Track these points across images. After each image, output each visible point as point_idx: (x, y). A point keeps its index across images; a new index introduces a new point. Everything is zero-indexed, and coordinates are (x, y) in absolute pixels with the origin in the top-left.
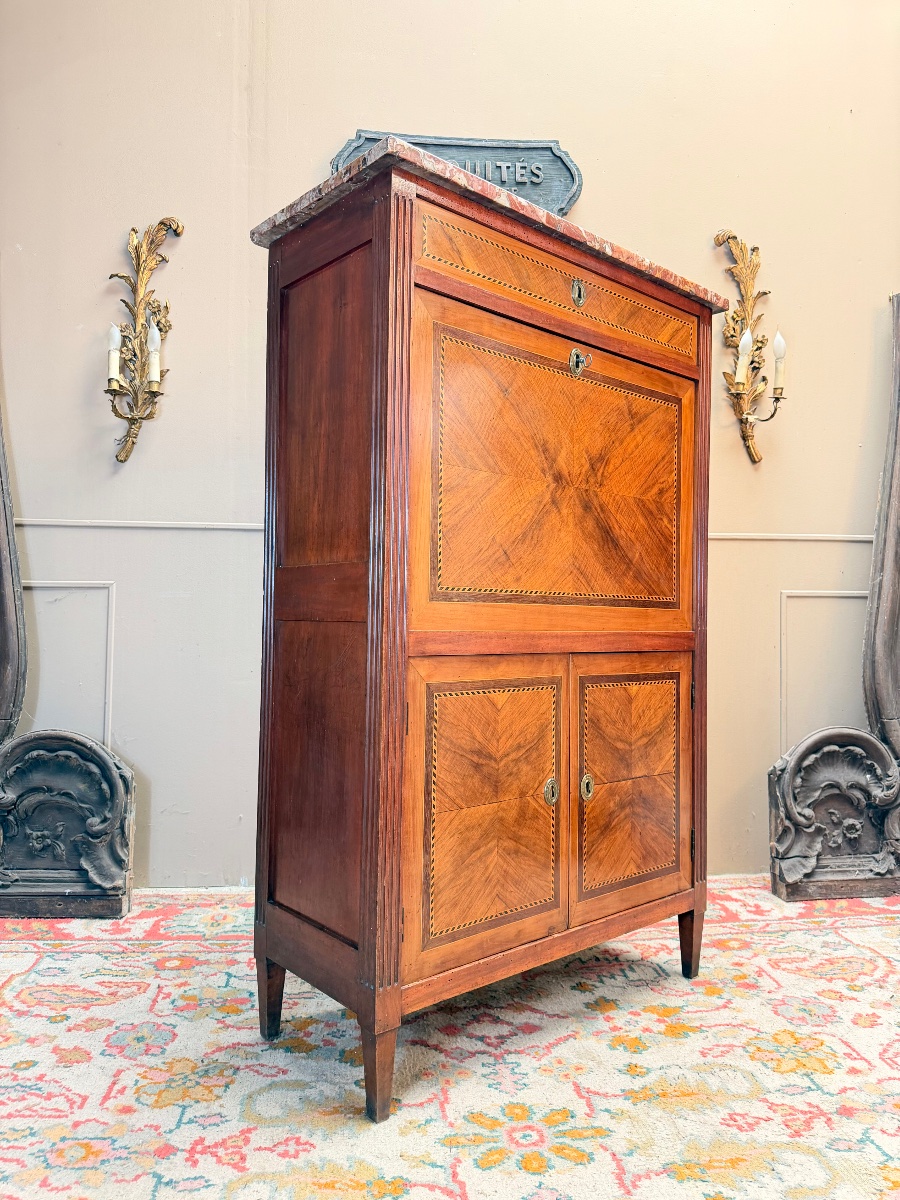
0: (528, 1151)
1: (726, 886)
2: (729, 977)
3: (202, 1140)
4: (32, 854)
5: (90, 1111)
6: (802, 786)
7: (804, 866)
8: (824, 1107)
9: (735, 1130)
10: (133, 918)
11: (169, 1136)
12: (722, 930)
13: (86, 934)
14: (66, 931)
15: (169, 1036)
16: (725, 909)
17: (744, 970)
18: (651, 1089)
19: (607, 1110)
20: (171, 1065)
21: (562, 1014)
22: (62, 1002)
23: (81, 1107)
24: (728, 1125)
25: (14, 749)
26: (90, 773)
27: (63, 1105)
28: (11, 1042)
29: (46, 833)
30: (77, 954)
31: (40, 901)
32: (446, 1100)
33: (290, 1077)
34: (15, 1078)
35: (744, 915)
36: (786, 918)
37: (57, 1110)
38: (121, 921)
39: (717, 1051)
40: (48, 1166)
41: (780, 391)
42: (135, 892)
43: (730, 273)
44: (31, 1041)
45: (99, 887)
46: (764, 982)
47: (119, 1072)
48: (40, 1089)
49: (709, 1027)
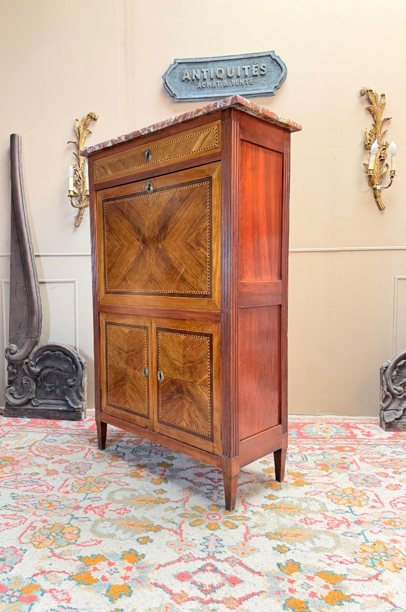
0: (212, 522)
1: (357, 421)
2: (336, 463)
3: (91, 505)
4: (47, 394)
5: (55, 492)
6: (397, 375)
7: (396, 414)
8: (349, 520)
9: (304, 524)
10: (86, 421)
11: (79, 503)
12: (344, 442)
13: (67, 426)
14: (59, 425)
15: (88, 468)
16: (352, 433)
17: (345, 461)
18: (275, 505)
19: (252, 511)
20: (86, 478)
22: (53, 451)
23: (51, 490)
24: (302, 522)
25: (38, 350)
26: (68, 361)
27: (45, 488)
28: (31, 465)
29: (52, 385)
30: (61, 434)
31: (50, 412)
32: (187, 501)
33: (130, 487)
34: (31, 478)
35: (360, 436)
36: (381, 439)
37: (43, 490)
38: (81, 422)
39: (313, 493)
40: (36, 508)
42: (88, 410)
43: (369, 109)
44: (39, 466)
45: (73, 407)
46: (353, 467)
47: (67, 479)
48: (38, 483)
49: (315, 483)
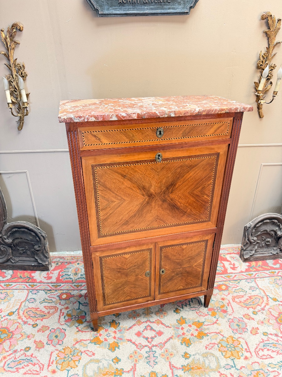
2: (219, 306)
4: (21, 254)
6: (255, 232)
7: (251, 253)
10: (52, 270)
12: (221, 279)
13: (40, 279)
14: (34, 278)
15: (64, 335)
16: (224, 266)
17: (224, 302)
18: (190, 365)
20: (65, 350)
21: (170, 326)
22: (35, 315)
23: (43, 370)
25: (7, 228)
26: (33, 234)
27: (38, 369)
28: (23, 337)
29: (23, 249)
30: (38, 291)
31: (26, 266)
33: (95, 357)
34: (26, 355)
35: (230, 270)
36: (242, 272)
37: (36, 371)
38: (49, 272)
39: (210, 346)
41: (276, 93)
43: (266, 33)
44: (28, 337)
45: (42, 264)
46: (229, 310)
47: (52, 352)
48: (32, 361)
49: (210, 333)
